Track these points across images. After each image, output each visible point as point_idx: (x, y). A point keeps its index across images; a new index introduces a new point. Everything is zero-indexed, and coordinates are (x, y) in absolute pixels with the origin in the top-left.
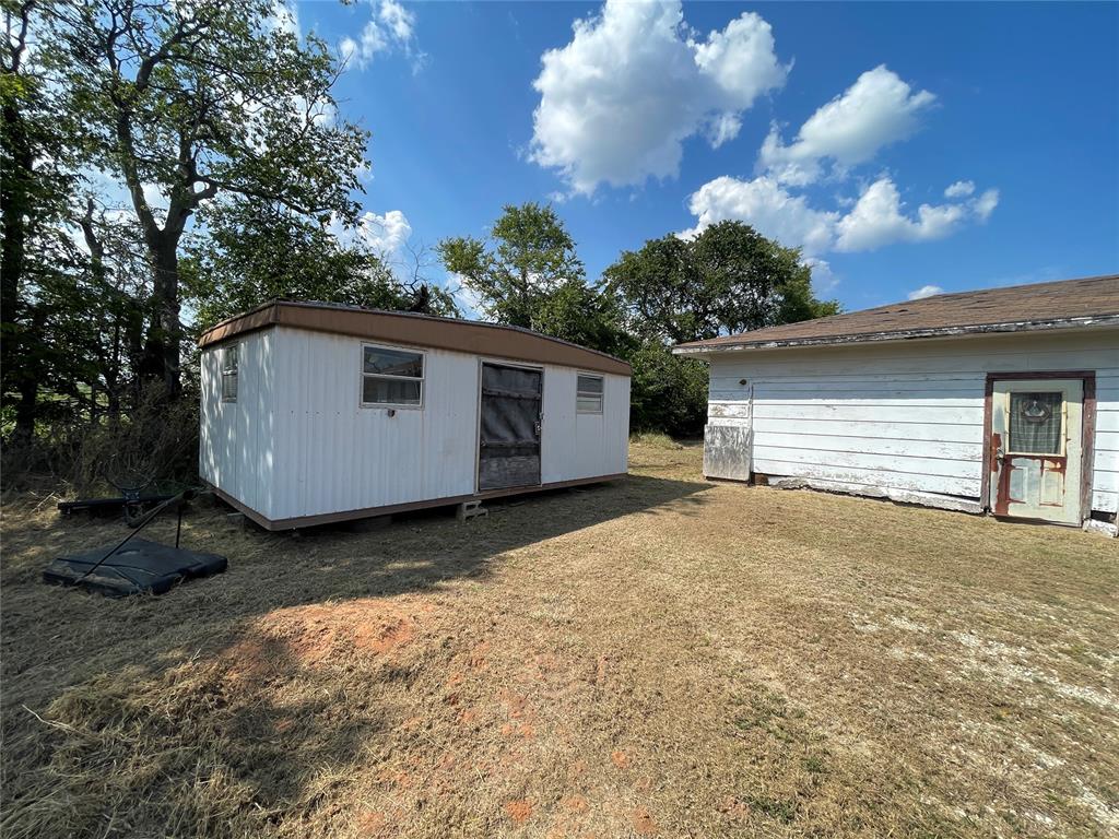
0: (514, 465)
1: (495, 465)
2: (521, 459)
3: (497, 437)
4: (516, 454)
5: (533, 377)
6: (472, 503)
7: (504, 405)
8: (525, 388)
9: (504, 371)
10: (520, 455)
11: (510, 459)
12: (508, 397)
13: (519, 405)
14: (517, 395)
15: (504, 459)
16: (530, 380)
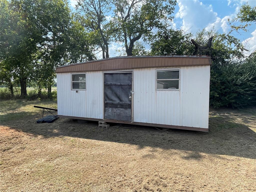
0: (118, 111)
1: (111, 110)
2: (121, 109)
3: (112, 100)
4: (120, 107)
5: (128, 75)
6: (102, 122)
7: (114, 88)
8: (124, 80)
9: (114, 75)
10: (122, 108)
11: (117, 109)
12: (115, 85)
13: (122, 88)
14: (119, 84)
15: (114, 109)
16: (127, 77)
